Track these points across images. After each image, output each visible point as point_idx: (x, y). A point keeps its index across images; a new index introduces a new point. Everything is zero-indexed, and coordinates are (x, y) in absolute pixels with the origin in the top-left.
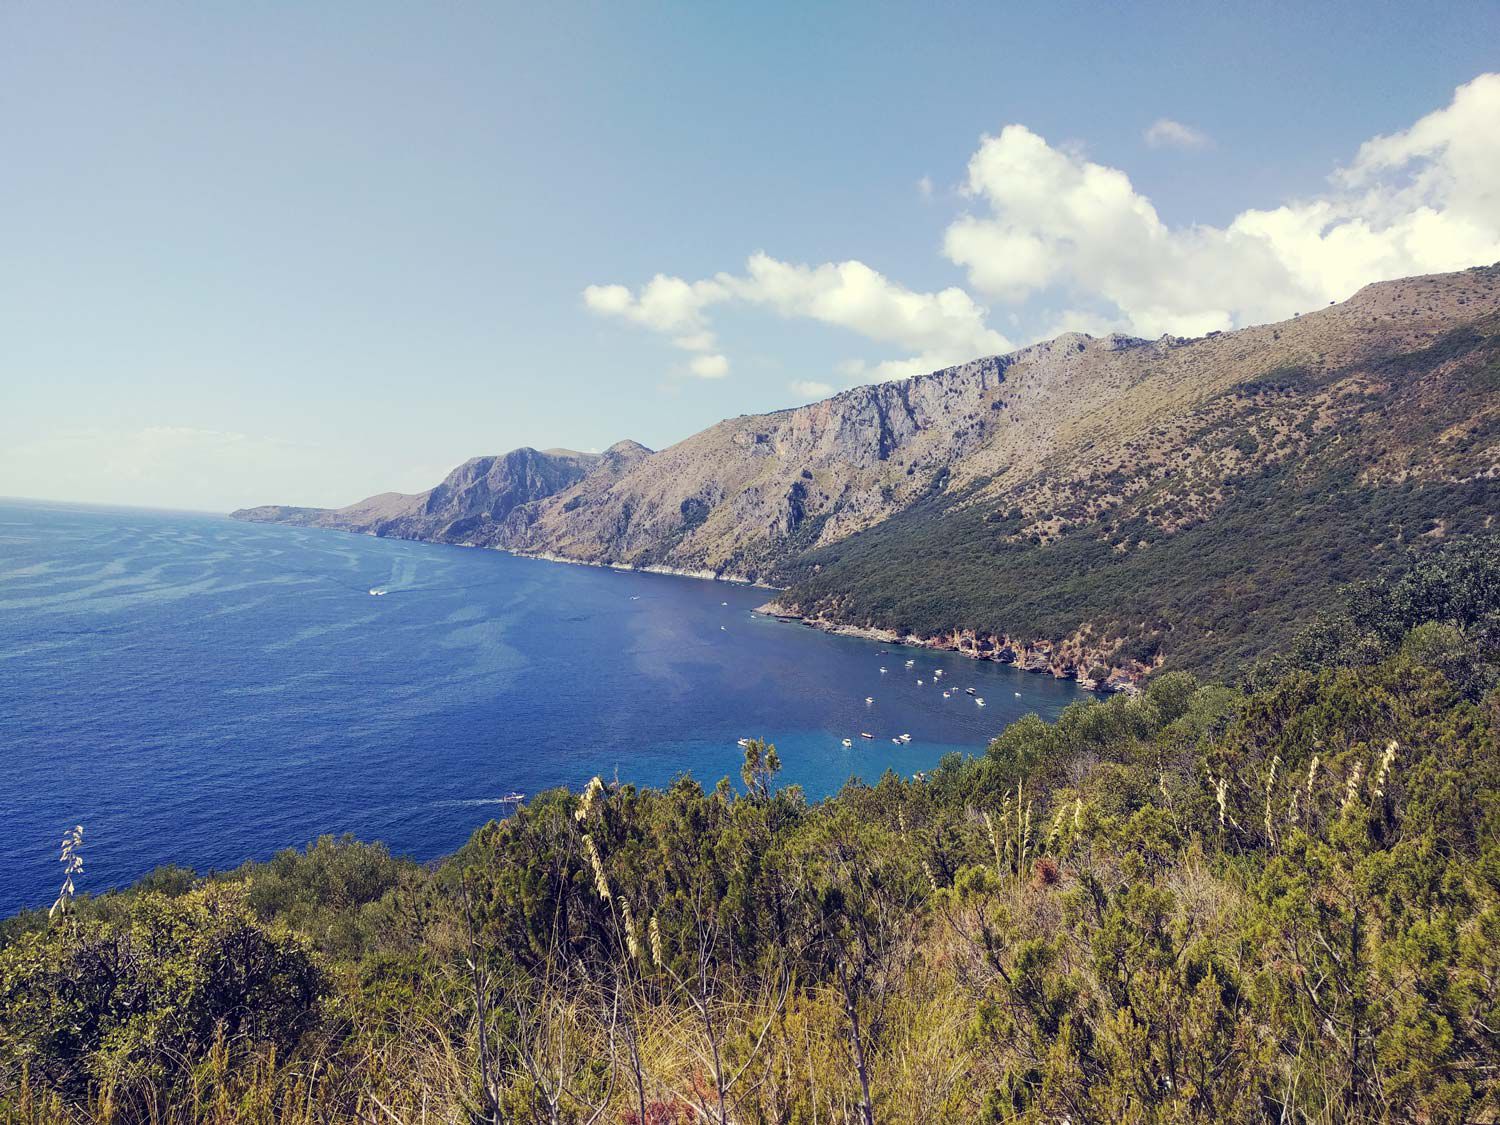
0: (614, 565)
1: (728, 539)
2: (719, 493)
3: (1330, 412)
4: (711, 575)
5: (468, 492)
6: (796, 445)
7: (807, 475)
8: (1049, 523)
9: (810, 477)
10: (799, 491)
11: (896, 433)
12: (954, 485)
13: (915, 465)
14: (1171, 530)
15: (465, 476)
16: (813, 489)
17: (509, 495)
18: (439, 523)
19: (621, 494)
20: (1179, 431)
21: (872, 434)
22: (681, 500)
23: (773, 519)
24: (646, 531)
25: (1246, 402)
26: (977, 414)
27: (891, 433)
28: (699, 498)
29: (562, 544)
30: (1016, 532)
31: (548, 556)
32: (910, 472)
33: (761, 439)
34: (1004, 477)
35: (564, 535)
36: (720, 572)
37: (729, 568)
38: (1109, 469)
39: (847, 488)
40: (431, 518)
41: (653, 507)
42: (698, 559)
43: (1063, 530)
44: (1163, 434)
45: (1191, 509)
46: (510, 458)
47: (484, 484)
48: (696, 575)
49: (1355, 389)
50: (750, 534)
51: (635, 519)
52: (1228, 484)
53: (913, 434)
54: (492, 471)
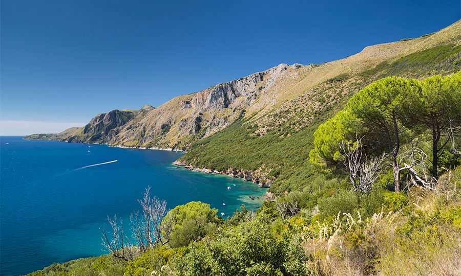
0: (140, 148)
1: (176, 137)
2: (174, 121)
3: (347, 89)
4: (171, 150)
5: (97, 126)
6: (198, 104)
7: (200, 114)
8: (263, 129)
9: (202, 115)
10: (199, 120)
11: (229, 99)
12: (247, 115)
13: (236, 109)
14: (297, 130)
15: (96, 121)
16: (203, 118)
17: (110, 125)
18: (88, 137)
19: (142, 124)
20: (308, 96)
21: (221, 99)
22: (161, 125)
23: (190, 129)
24: (150, 136)
25: (329, 85)
26: (254, 91)
27: (228, 99)
28: (167, 123)
29: (124, 142)
30: (253, 132)
31: (120, 146)
32: (234, 111)
33: (187, 103)
34: (261, 112)
35: (125, 138)
36: (173, 148)
37: (176, 147)
38: (286, 109)
39: (214, 118)
40: (86, 135)
41: (152, 127)
42: (167, 144)
43: (268, 131)
44: (303, 97)
45: (304, 123)
46: (110, 114)
47: (102, 122)
48: (166, 150)
49: (354, 81)
50: (183, 135)
51: (147, 132)
52: (316, 114)
53: (235, 99)
54: (105, 118)
